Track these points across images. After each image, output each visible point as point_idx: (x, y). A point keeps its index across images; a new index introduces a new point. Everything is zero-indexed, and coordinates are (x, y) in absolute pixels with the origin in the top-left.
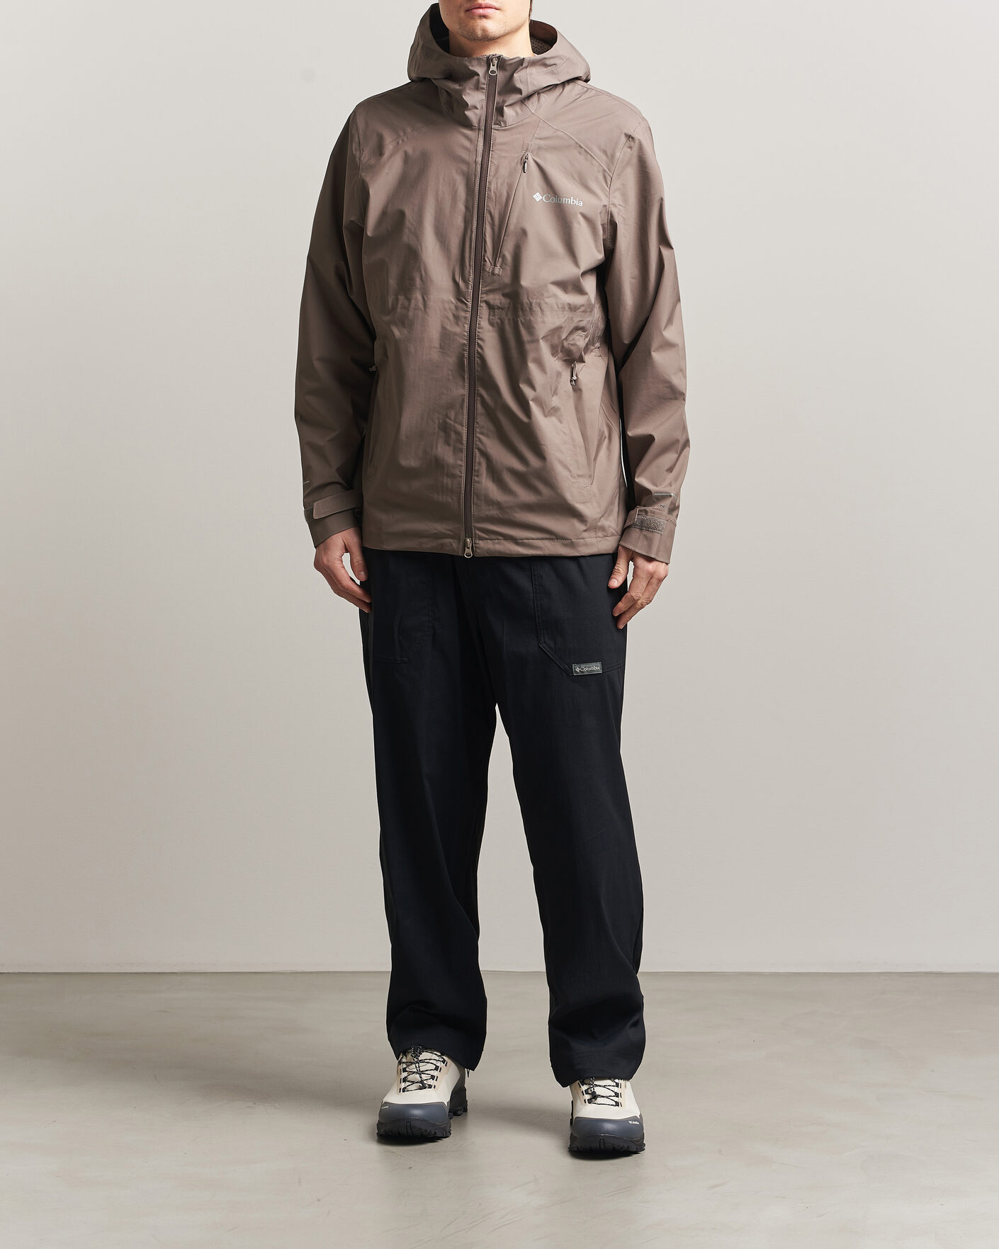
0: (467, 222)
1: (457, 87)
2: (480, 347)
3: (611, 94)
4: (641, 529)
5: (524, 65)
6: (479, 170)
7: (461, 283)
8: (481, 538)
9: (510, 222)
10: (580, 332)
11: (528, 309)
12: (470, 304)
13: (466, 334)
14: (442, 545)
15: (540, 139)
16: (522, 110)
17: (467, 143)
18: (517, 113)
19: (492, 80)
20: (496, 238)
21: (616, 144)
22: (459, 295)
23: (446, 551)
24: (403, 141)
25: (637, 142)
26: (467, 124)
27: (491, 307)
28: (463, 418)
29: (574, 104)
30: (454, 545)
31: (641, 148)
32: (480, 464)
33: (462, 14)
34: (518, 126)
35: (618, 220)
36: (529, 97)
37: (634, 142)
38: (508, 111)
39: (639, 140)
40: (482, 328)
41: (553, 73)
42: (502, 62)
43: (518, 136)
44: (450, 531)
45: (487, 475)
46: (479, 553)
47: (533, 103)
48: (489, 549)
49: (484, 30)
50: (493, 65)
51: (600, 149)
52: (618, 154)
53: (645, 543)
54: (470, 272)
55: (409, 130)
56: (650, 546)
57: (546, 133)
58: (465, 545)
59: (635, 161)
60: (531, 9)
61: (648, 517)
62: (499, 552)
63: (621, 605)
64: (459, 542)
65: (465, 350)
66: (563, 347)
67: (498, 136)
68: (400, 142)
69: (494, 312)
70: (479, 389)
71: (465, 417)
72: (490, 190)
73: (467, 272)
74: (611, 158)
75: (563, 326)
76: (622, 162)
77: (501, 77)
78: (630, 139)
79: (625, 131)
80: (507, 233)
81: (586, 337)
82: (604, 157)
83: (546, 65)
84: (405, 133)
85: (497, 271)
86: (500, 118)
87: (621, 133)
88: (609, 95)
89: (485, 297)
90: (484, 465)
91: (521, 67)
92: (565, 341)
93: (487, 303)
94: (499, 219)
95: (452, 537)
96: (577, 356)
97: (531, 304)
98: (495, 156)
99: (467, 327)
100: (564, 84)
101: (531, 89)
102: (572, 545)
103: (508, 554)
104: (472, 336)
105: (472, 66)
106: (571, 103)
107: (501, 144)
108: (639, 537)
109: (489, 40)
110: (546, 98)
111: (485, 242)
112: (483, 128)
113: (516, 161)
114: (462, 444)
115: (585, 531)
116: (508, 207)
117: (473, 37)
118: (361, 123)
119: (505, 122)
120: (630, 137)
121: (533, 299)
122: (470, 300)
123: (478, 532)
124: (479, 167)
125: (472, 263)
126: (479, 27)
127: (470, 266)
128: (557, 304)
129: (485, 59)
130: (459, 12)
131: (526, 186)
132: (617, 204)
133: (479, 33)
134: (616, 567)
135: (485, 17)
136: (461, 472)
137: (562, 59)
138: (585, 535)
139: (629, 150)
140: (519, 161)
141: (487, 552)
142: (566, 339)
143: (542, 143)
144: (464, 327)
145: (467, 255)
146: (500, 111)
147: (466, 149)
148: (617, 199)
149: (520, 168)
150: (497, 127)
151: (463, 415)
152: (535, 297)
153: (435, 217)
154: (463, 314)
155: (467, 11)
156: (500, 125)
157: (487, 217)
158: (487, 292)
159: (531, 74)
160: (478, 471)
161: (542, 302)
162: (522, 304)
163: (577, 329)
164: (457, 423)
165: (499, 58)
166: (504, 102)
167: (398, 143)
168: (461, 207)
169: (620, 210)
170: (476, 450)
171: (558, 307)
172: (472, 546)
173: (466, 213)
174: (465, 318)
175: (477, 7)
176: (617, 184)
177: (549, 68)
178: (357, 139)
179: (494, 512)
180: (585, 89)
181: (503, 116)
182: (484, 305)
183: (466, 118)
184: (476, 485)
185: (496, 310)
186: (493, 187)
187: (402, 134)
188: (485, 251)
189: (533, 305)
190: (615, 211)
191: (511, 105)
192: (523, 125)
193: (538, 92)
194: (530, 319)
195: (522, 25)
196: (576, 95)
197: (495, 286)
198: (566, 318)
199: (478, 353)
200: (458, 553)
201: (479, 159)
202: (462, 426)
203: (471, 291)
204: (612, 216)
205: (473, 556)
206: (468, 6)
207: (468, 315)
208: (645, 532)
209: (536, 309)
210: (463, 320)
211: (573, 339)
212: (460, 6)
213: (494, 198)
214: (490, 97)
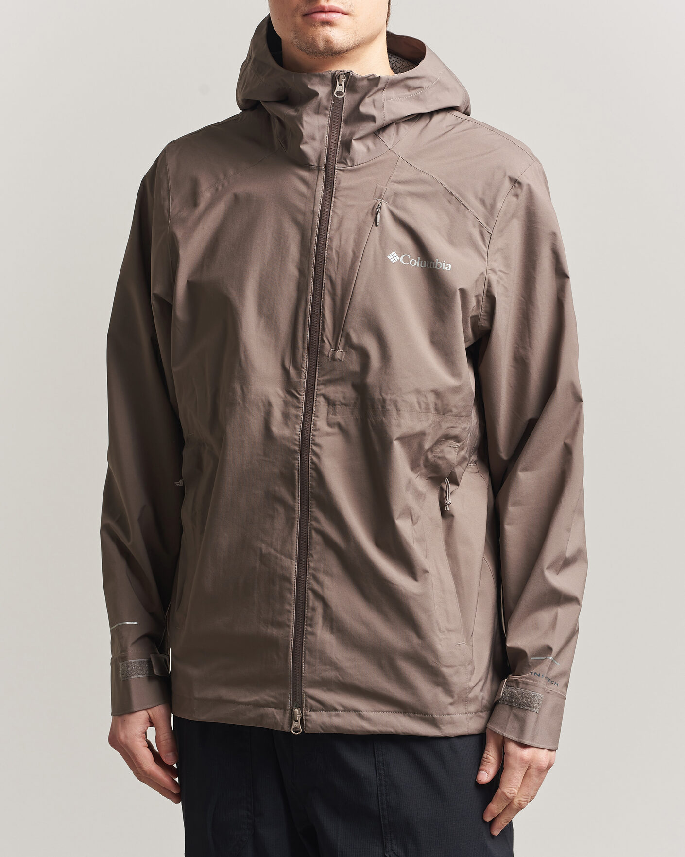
0: (301, 290)
1: (291, 112)
2: (316, 454)
3: (492, 128)
4: (511, 707)
5: (380, 86)
6: (317, 222)
7: (292, 371)
8: (312, 709)
9: (356, 291)
10: (451, 442)
11: (380, 407)
12: (302, 398)
13: (297, 437)
14: (262, 716)
15: (399, 182)
16: (375, 145)
17: (303, 188)
18: (368, 149)
19: (338, 103)
20: (337, 309)
21: (498, 191)
22: (289, 386)
23: (267, 724)
24: (223, 186)
25: (525, 188)
26: (303, 162)
27: (330, 403)
28: (292, 549)
29: (442, 139)
30: (278, 717)
31: (531, 194)
32: (314, 609)
33: (299, 20)
34: (369, 166)
35: (497, 292)
36: (384, 128)
37: (522, 189)
38: (358, 147)
39: (528, 185)
40: (319, 430)
41: (418, 99)
42: (351, 82)
43: (370, 178)
44: (273, 697)
45: (323, 624)
46: (311, 728)
47: (389, 136)
48: (324, 723)
49: (328, 41)
50: (340, 85)
51: (476, 197)
52: (499, 204)
53: (516, 725)
54: (303, 356)
55: (231, 172)
56: (522, 730)
57: (406, 175)
58: (292, 717)
59: (522, 213)
60: (389, 14)
61: (519, 690)
62: (337, 727)
63: (494, 807)
64: (285, 713)
65: (297, 459)
66: (427, 460)
67: (344, 179)
68: (220, 188)
69: (335, 409)
70: (314, 510)
71: (296, 547)
72: (331, 248)
73: (299, 356)
74: (491, 209)
75: (427, 431)
76: (505, 214)
77: (349, 100)
78: (517, 185)
79: (509, 174)
80: (352, 305)
81: (462, 448)
82: (481, 208)
83: (409, 88)
84: (225, 175)
85: (338, 354)
86: (346, 154)
87: (505, 176)
88: (491, 129)
89: (323, 390)
90: (320, 610)
91: (375, 89)
92: (429, 453)
93: (326, 397)
94: (342, 286)
95: (276, 706)
96: (447, 472)
97: (384, 400)
98: (338, 203)
99: (298, 428)
100: (431, 114)
101: (388, 117)
102: (433, 722)
103: (349, 730)
104: (306, 440)
105: (312, 84)
106: (440, 136)
107: (346, 189)
108: (509, 717)
109: (335, 54)
110: (408, 131)
111: (324, 316)
112: (324, 168)
113: (366, 211)
114: (291, 583)
115: (451, 704)
116: (354, 270)
117: (312, 49)
118: (171, 165)
119: (352, 161)
120: (515, 182)
121: (387, 394)
122: (303, 393)
123: (309, 700)
124: (317, 218)
125: (307, 344)
126: (321, 37)
127: (303, 348)
128: (419, 403)
129: (330, 76)
130: (294, 16)
131: (378, 244)
132: (497, 270)
133: (321, 44)
134: (485, 756)
135: (329, 23)
136: (289, 620)
137: (431, 81)
138: (452, 709)
139: (515, 199)
140: (370, 211)
141: (321, 727)
142: (431, 449)
143: (401, 188)
144: (295, 428)
145: (300, 334)
146: (347, 146)
147: (302, 195)
148: (497, 264)
149: (371, 219)
150: (342, 166)
151: (292, 545)
152: (389, 391)
153: (260, 284)
154: (293, 411)
155: (306, 15)
156: (346, 164)
157: (327, 284)
158: (326, 383)
159: (388, 99)
160: (312, 619)
161: (399, 399)
162: (373, 400)
163: (447, 437)
164: (285, 555)
165: (348, 75)
166: (352, 134)
167: (217, 189)
168: (292, 270)
169: (501, 278)
170: (310, 592)
171: (420, 408)
172: (302, 719)
173: (299, 279)
174: (297, 416)
175: (318, 10)
176: (498, 243)
177: (414, 92)
178: (165, 185)
179: (331, 674)
180: (460, 120)
181: (349, 151)
182: (321, 399)
183: (302, 154)
184: (308, 636)
185: (338, 407)
186: (335, 244)
187: (222, 177)
188: (324, 329)
189: (388, 402)
190: (493, 278)
191: (360, 138)
192: (375, 164)
193: (397, 122)
194: (382, 421)
195: (378, 35)
196: (447, 127)
197: (336, 374)
198: (430, 422)
199: (313, 463)
200: (282, 727)
201: (318, 209)
202: (292, 559)
203: (304, 381)
204: (489, 285)
205: (303, 731)
206: (306, 8)
207: (301, 413)
208: (516, 711)
209: (391, 408)
210: (294, 418)
211: (442, 451)
212: (297, 9)
213: (336, 259)
214: (334, 125)
